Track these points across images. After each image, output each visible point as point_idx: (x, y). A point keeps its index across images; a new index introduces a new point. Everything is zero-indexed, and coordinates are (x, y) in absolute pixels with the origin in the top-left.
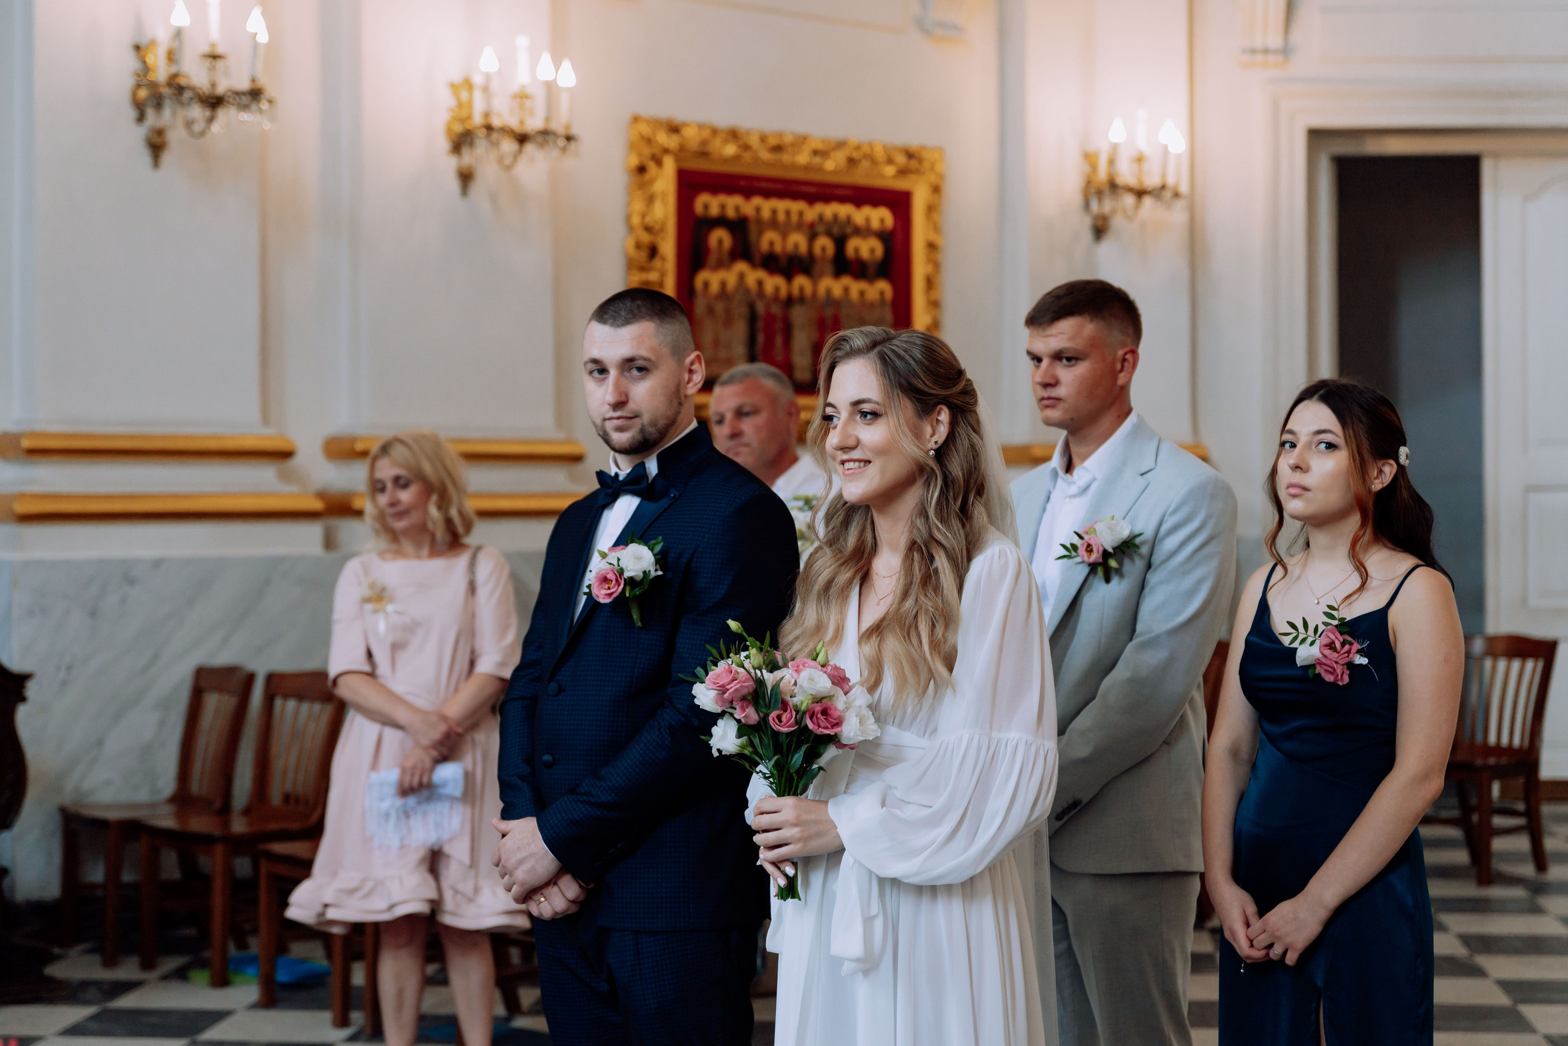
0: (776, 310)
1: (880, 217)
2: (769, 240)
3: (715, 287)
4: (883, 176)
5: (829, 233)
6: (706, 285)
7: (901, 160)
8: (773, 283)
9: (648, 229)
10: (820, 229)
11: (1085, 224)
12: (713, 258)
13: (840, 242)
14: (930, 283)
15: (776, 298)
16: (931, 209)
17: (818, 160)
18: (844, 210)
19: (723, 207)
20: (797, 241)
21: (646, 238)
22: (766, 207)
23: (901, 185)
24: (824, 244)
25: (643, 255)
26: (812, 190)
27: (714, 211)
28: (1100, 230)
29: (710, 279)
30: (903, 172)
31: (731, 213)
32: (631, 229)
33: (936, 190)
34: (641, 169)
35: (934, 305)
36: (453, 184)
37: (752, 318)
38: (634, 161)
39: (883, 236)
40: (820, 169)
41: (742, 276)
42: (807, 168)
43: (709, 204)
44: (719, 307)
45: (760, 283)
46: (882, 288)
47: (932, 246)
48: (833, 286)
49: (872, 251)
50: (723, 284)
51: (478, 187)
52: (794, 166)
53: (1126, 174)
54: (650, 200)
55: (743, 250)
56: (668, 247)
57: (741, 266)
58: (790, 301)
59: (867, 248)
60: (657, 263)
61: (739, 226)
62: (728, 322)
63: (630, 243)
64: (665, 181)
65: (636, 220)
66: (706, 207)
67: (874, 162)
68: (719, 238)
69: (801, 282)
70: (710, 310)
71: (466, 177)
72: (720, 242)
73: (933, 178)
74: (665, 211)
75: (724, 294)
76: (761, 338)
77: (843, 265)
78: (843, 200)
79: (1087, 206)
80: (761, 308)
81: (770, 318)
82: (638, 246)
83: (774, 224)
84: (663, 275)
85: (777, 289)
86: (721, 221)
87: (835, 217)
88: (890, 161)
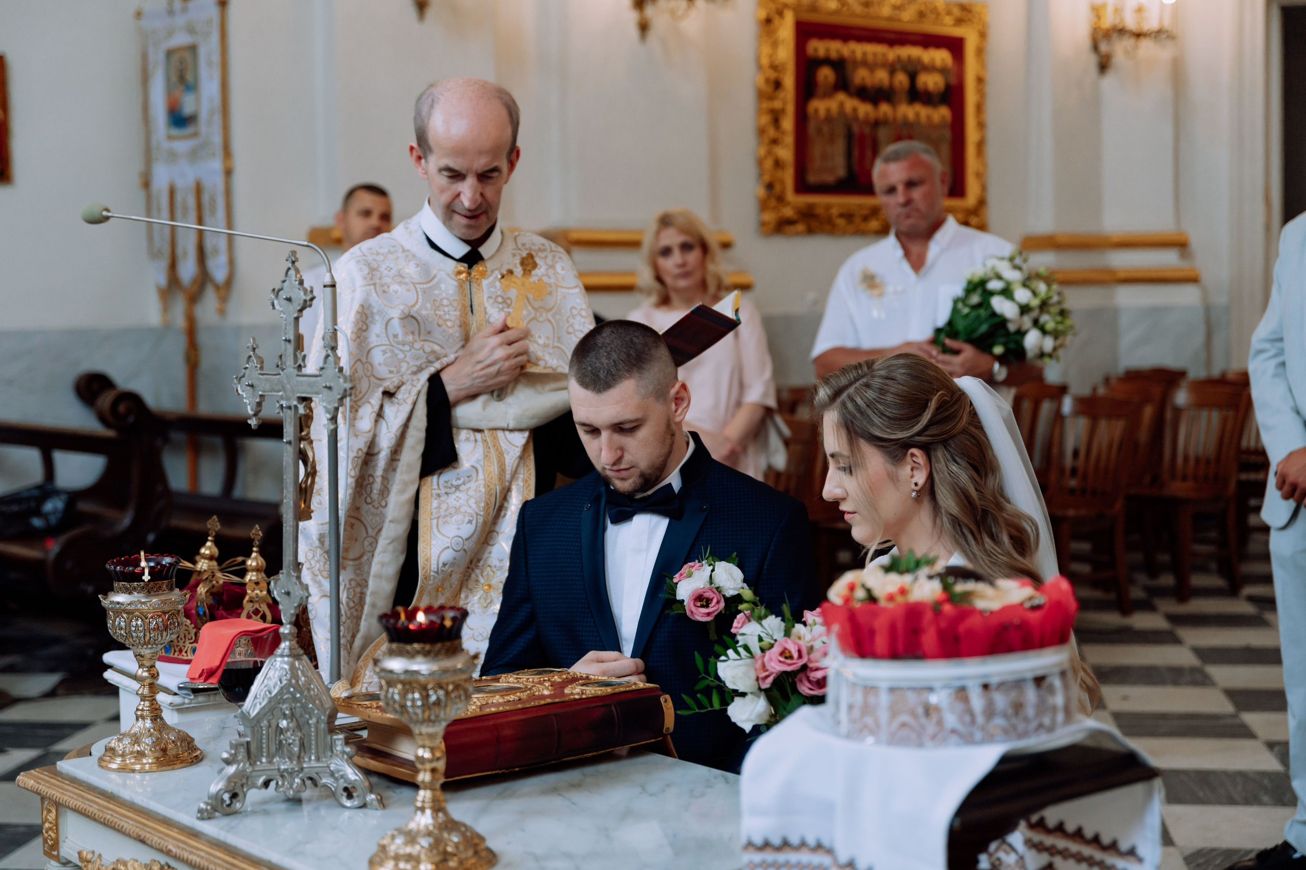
0: (867, 131)
1: (941, 56)
2: (861, 76)
3: (822, 113)
4: (945, 25)
5: (905, 70)
6: (816, 111)
7: (957, 12)
8: (865, 109)
9: (774, 67)
10: (898, 66)
11: (1092, 61)
12: (820, 90)
13: (913, 77)
14: (979, 108)
15: (866, 121)
16: (980, 51)
17: (897, 12)
18: (914, 52)
19: (828, 50)
20: (882, 76)
21: (772, 75)
22: (857, 50)
23: (957, 32)
24: (901, 79)
25: (769, 89)
26: (892, 36)
27: (821, 53)
28: (1104, 66)
29: (820, 106)
30: (959, 22)
31: (834, 55)
32: (760, 67)
33: (983, 35)
34: (768, 21)
35: (981, 125)
36: (633, 31)
37: (849, 136)
38: (763, 14)
39: (943, 71)
40: (899, 20)
41: (841, 105)
42: (890, 19)
43: (819, 47)
44: (826, 129)
45: (855, 110)
46: (943, 113)
47: (980, 80)
48: (909, 111)
49: (936, 84)
50: (828, 111)
51: (652, 35)
52: (878, 18)
53: (1130, 22)
54: (775, 44)
55: (843, 84)
56: (789, 81)
57: (841, 97)
58: (877, 124)
59: (931, 82)
60: (781, 94)
61: (839, 65)
62: (832, 140)
63: (760, 80)
64: (786, 31)
65: (765, 61)
66: (816, 50)
67: (938, 14)
68: (826, 74)
69: (885, 108)
70: (819, 131)
71: (644, 27)
72: (826, 77)
73: (980, 27)
74: (786, 53)
75: (829, 119)
76: (856, 153)
77: (916, 95)
78: (914, 43)
79: (1095, 47)
80: (856, 129)
81: (862, 137)
82: (767, 80)
83: (865, 63)
84: (785, 103)
85: (867, 114)
86: (827, 61)
87: (909, 58)
88: (949, 13)
